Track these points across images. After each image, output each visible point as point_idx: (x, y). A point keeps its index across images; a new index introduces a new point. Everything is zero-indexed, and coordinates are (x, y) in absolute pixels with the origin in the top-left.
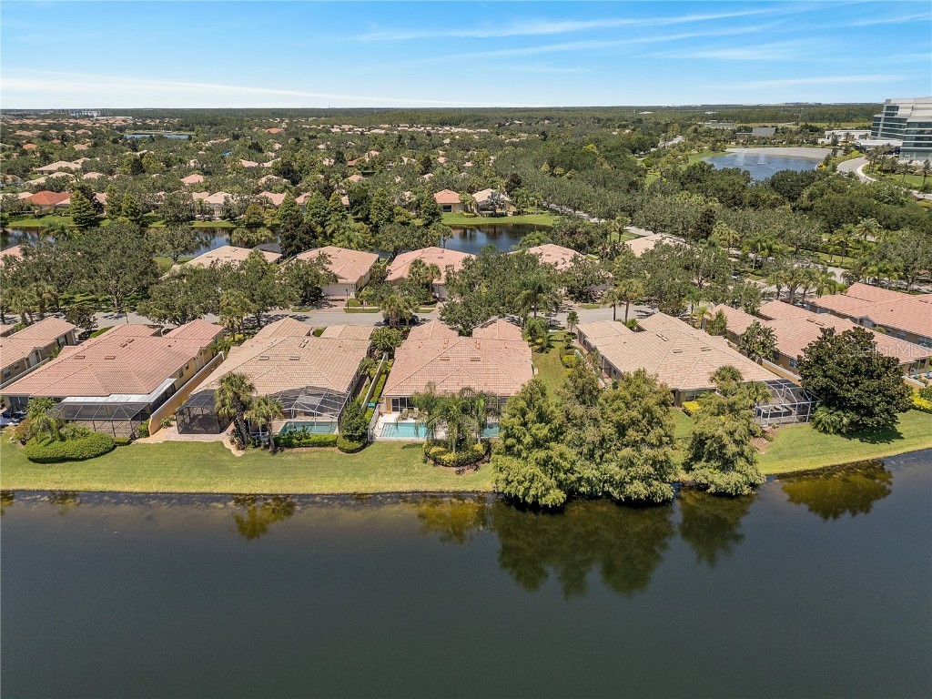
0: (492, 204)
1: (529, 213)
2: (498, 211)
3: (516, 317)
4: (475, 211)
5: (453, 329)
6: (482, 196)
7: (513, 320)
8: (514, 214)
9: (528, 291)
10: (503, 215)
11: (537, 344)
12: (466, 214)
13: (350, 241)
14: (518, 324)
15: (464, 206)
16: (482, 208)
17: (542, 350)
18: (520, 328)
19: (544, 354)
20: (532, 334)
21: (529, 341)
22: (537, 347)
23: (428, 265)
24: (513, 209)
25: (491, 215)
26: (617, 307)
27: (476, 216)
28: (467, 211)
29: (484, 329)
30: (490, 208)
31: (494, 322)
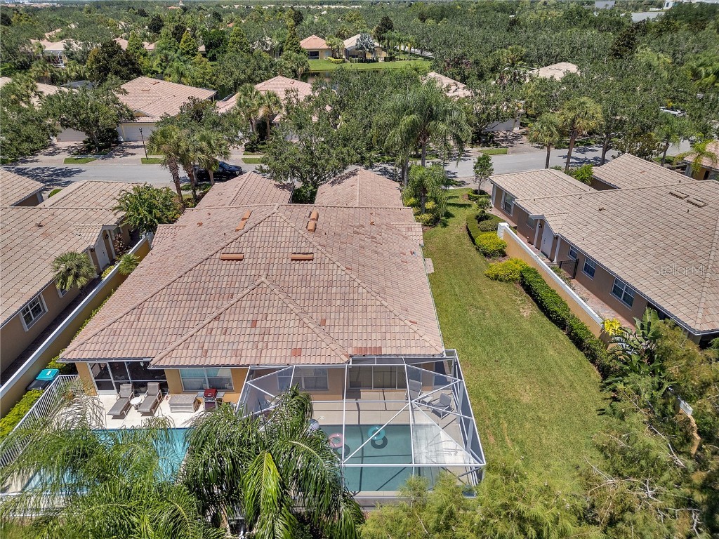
0: (362, 48)
1: (400, 60)
2: (369, 56)
3: (390, 168)
4: (344, 57)
5: (284, 187)
6: (350, 43)
7: (384, 172)
8: (386, 59)
9: (413, 117)
10: (373, 61)
11: (427, 211)
12: (333, 60)
13: (182, 75)
14: (393, 177)
15: (333, 52)
16: (350, 54)
17: (435, 222)
18: (397, 184)
19: (439, 228)
20: (419, 194)
21: (412, 205)
22: (427, 217)
23: (263, 93)
24: (384, 54)
25: (361, 61)
26: (552, 149)
27: (344, 62)
28: (335, 58)
29: (336, 186)
30: (359, 55)
31: (353, 174)
